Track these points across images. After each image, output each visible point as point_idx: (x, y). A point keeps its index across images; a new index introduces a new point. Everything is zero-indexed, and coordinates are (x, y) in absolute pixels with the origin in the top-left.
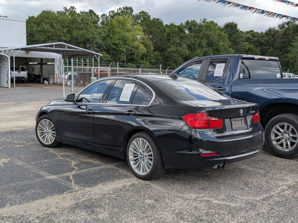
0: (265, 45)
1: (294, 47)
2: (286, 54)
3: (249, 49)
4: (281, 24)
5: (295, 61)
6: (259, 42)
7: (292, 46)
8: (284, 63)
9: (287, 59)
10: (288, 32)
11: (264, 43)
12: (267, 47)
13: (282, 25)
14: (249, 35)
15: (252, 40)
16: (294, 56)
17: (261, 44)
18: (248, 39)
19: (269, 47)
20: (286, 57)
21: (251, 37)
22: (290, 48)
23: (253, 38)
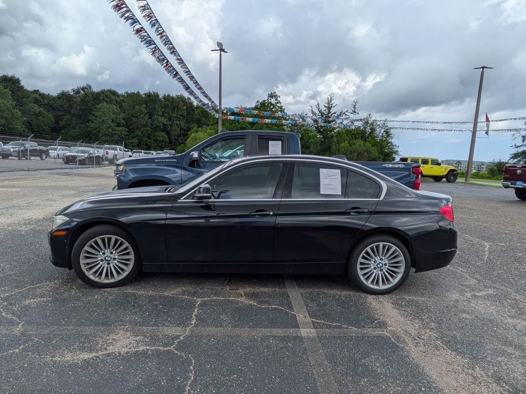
0: (59, 111)
1: (96, 117)
2: (88, 124)
3: (39, 113)
4: (76, 88)
5: (98, 132)
6: (50, 106)
7: (93, 115)
8: (85, 133)
9: (89, 129)
10: (87, 99)
11: (57, 107)
12: (61, 114)
13: (77, 90)
14: (36, 95)
15: (41, 102)
16: (97, 126)
17: (53, 109)
18: (36, 101)
19: (64, 113)
20: (88, 127)
21: (40, 98)
22: (91, 117)
23: (42, 100)
